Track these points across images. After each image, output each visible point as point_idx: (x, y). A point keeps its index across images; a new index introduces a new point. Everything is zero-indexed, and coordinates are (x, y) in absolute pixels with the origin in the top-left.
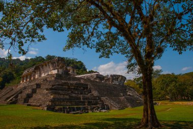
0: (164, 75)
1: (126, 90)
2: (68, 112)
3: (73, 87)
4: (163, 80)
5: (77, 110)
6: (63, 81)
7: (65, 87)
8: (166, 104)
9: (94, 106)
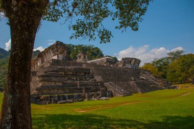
0: (185, 56)
1: (139, 73)
2: (56, 102)
3: (71, 73)
4: (183, 61)
5: (69, 99)
6: (59, 67)
7: (61, 73)
8: (186, 87)
9: (93, 93)
